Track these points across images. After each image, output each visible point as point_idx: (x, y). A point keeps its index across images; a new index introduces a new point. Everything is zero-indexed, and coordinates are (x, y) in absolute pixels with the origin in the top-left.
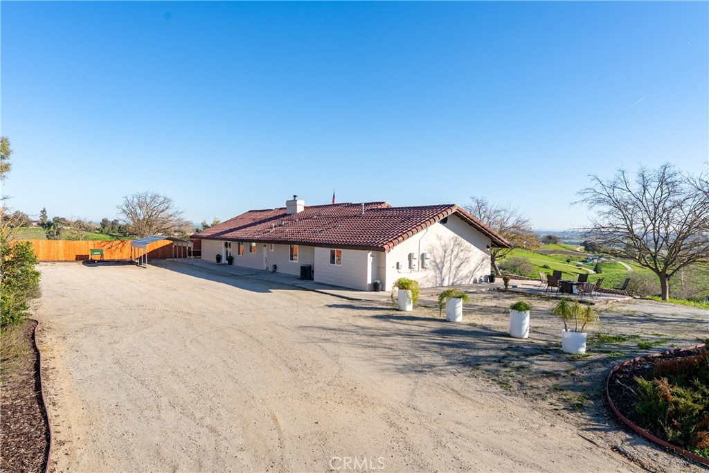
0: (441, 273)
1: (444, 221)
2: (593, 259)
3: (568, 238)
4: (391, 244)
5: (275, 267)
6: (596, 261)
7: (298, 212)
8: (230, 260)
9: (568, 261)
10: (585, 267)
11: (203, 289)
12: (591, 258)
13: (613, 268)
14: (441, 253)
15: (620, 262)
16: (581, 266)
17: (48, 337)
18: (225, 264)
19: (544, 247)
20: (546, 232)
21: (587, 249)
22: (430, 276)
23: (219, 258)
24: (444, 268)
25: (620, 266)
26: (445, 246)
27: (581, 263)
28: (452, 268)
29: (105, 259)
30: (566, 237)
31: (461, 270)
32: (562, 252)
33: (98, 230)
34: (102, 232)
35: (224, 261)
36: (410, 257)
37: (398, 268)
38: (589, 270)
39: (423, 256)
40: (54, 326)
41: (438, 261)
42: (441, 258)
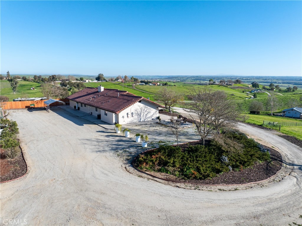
0: (140, 117)
1: (140, 102)
2: (254, 91)
3: (249, 80)
4: (119, 112)
5: (92, 113)
6: (255, 92)
7: (101, 91)
8: (79, 108)
9: (243, 92)
10: (250, 94)
11: (65, 125)
12: (253, 90)
13: (263, 95)
14: (140, 110)
15: (266, 92)
16: (249, 94)
17: (23, 144)
18: (77, 110)
19: (234, 85)
20: (239, 77)
21: (253, 86)
22: (136, 118)
23: (75, 107)
24: (141, 115)
25: (266, 94)
26: (141, 108)
27: (249, 93)
28: (144, 115)
29: (35, 107)
30: (248, 79)
31: (148, 115)
32: (241, 88)
33: (33, 80)
34: (34, 82)
35: (77, 108)
36: (127, 114)
37: (123, 118)
38: (251, 96)
39: (132, 113)
40: (23, 141)
41: (139, 113)
42: (140, 112)
